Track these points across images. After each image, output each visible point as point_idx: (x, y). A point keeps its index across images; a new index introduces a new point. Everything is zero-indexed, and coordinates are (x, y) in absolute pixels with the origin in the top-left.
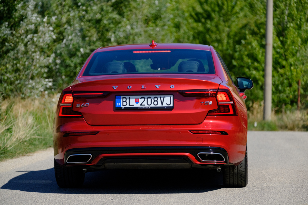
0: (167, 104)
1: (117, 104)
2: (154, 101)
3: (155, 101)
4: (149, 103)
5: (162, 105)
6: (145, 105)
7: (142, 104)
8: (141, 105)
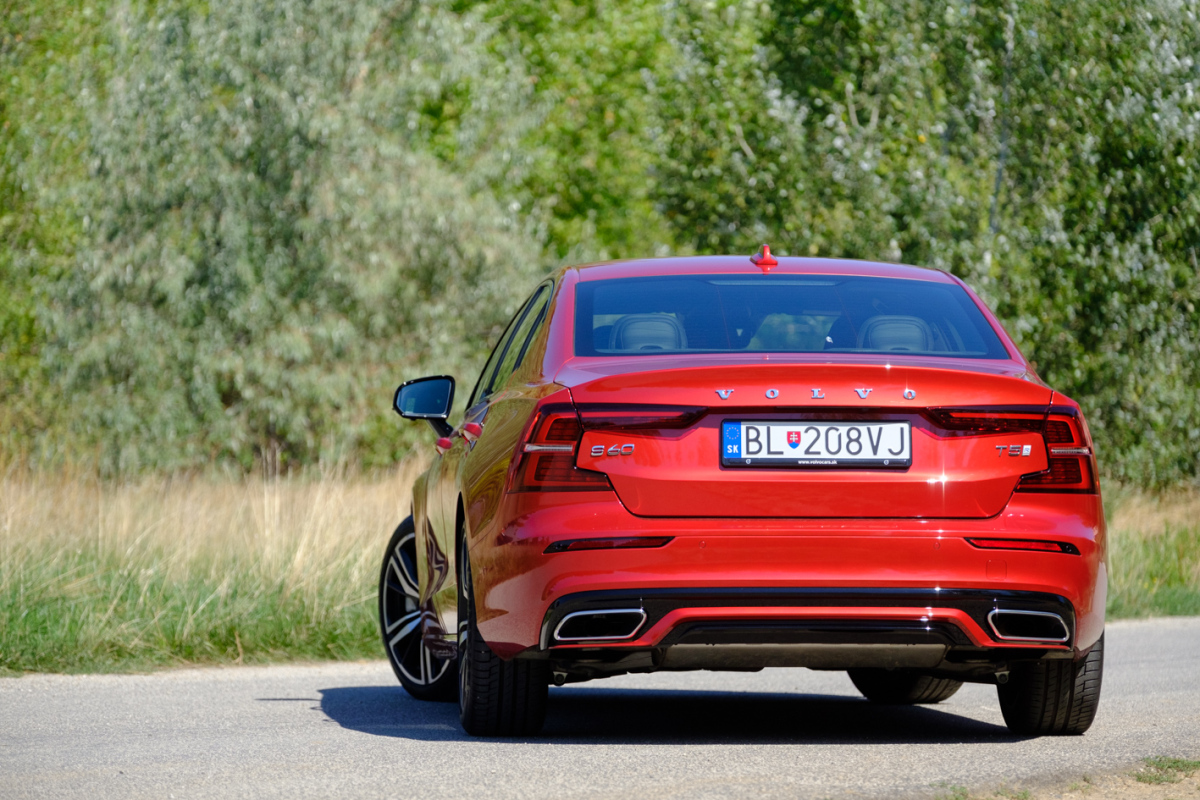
0: (890, 451)
1: (729, 447)
2: (847, 440)
3: (851, 440)
4: (833, 447)
5: (875, 452)
6: (819, 453)
7: (811, 450)
8: (807, 452)
